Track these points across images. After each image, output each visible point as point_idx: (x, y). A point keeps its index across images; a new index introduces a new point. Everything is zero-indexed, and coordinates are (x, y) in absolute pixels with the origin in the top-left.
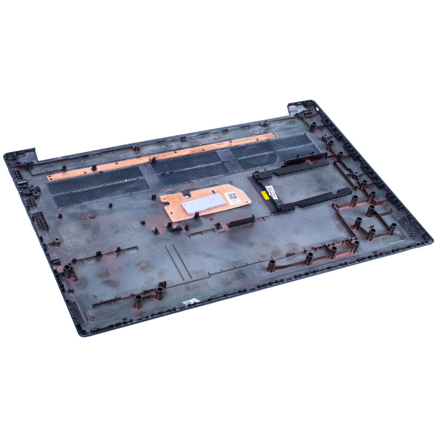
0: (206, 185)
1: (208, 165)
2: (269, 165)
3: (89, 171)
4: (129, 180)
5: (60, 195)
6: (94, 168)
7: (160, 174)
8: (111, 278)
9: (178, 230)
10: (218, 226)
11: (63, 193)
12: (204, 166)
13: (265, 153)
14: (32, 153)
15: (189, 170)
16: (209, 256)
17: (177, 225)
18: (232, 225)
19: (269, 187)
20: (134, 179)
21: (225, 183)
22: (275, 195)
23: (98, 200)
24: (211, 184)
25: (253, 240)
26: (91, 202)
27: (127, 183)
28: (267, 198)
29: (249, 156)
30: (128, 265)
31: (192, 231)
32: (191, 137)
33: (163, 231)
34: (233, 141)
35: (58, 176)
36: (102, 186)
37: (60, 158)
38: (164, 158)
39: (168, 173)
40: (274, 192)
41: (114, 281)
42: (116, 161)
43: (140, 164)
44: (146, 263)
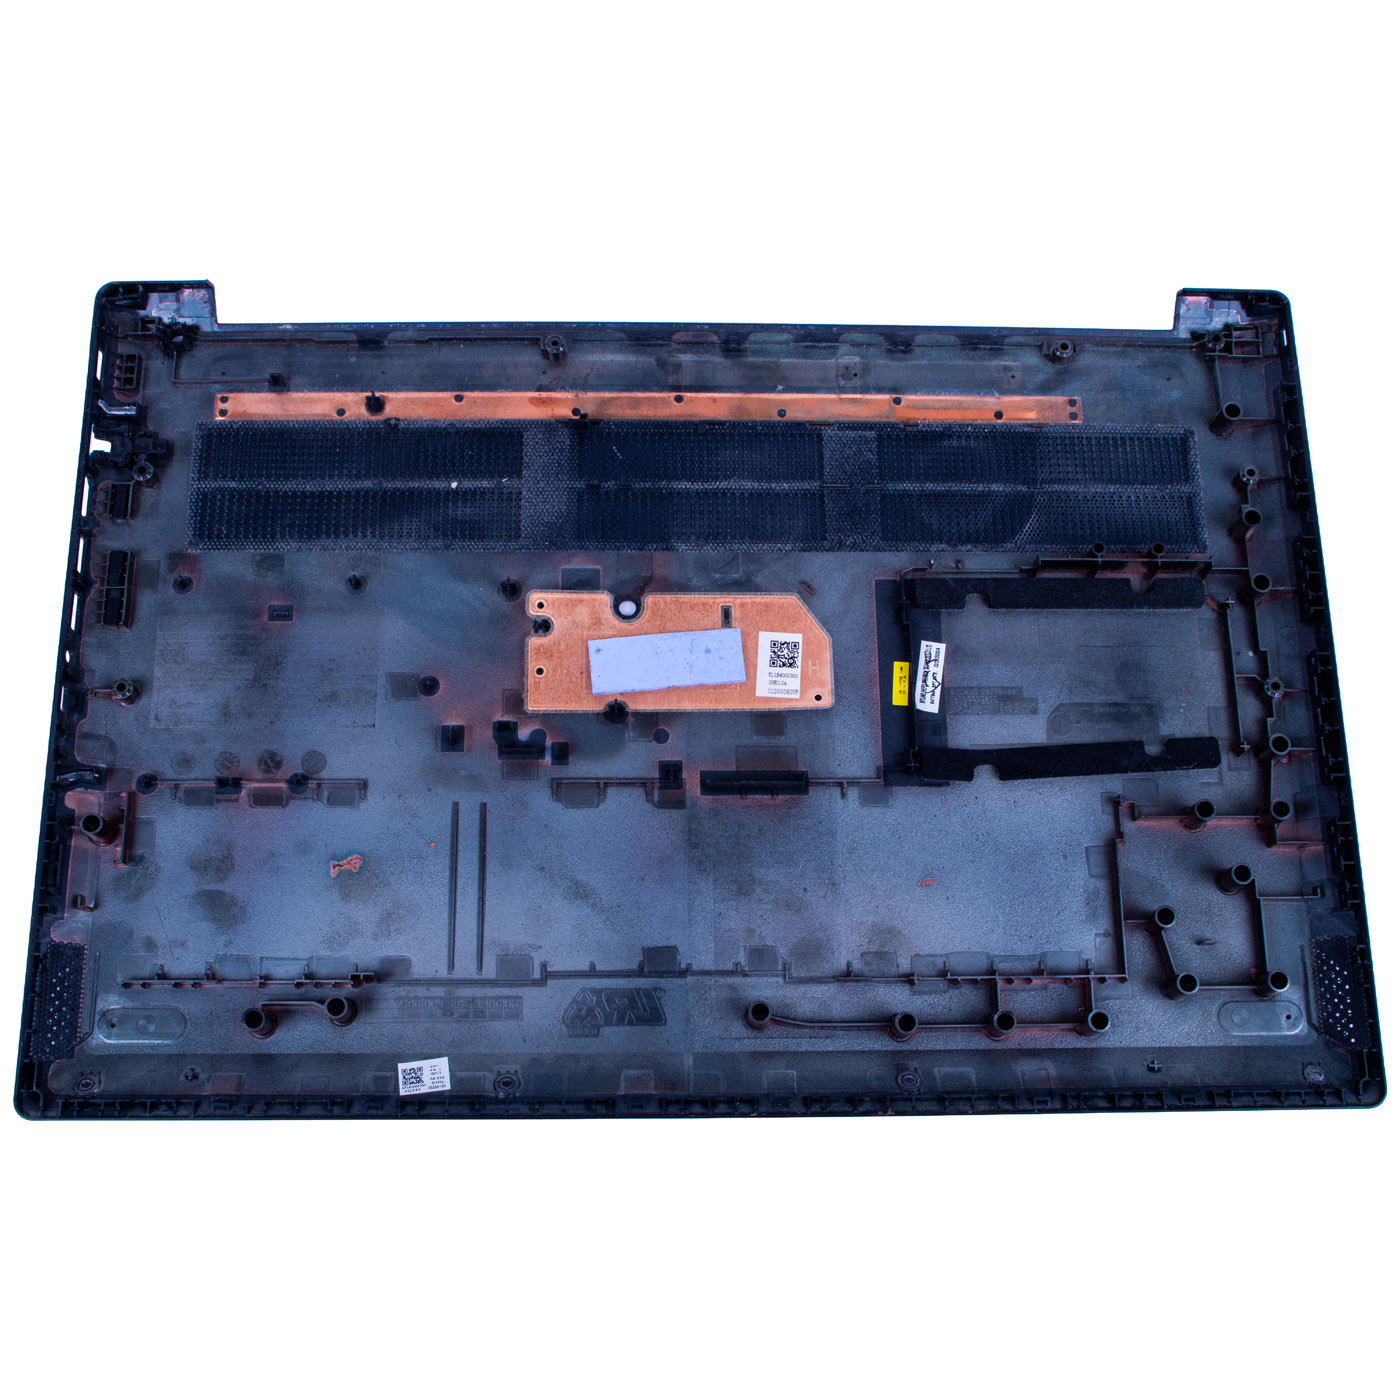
0: (717, 576)
1: (765, 486)
2: (980, 547)
3: (352, 404)
4: (468, 484)
5: (222, 491)
6: (376, 405)
7: (580, 485)
8: (232, 886)
9: (534, 748)
10: (671, 774)
11: (233, 485)
12: (749, 485)
13: (994, 487)
14: (203, 292)
15: (688, 493)
16: (579, 892)
17: (536, 727)
18: (714, 784)
19: (935, 645)
20: (485, 484)
21: (785, 589)
22: (938, 692)
23: (329, 543)
24: (737, 576)
25: (761, 873)
26: (304, 546)
27: (456, 492)
28: (899, 699)
29: (929, 486)
30: (303, 848)
31: (580, 768)
32: (765, 342)
33: (482, 737)
34: (909, 398)
35: (256, 405)
36: (367, 484)
37: (289, 327)
38: (630, 414)
39: (610, 485)
40: (940, 679)
41: (233, 902)
42: (461, 384)
43: (532, 422)
44: (364, 858)
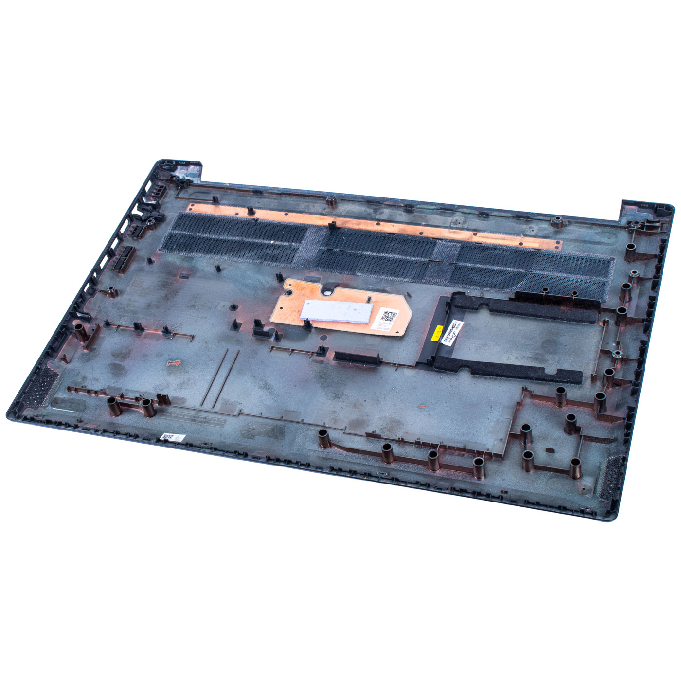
0: (371, 286)
1: (404, 257)
2: (494, 290)
3: (243, 213)
4: (278, 243)
5: (179, 235)
6: (251, 212)
7: (325, 248)
8: (125, 364)
9: (267, 335)
10: (323, 351)
11: (184, 233)
12: (397, 256)
13: (508, 269)
14: (198, 168)
15: (369, 256)
16: (266, 387)
17: (272, 327)
18: (339, 356)
19: (459, 322)
20: (285, 244)
21: (399, 293)
22: (454, 339)
23: (214, 256)
24: (379, 287)
25: (347, 392)
26: (203, 256)
27: (272, 245)
28: (435, 338)
29: (478, 265)
30: (159, 355)
31: (284, 344)
32: (422, 208)
33: (248, 327)
34: (479, 234)
35: (205, 209)
36: (237, 238)
37: (228, 185)
38: (355, 227)
39: (338, 250)
40: (456, 334)
41: (124, 369)
42: (287, 211)
43: (313, 225)
44: (182, 362)
